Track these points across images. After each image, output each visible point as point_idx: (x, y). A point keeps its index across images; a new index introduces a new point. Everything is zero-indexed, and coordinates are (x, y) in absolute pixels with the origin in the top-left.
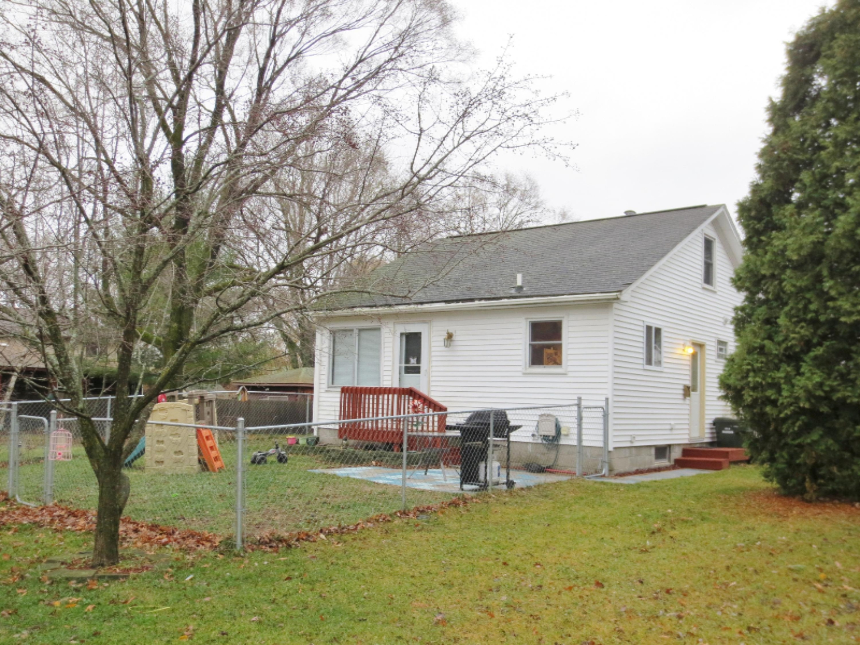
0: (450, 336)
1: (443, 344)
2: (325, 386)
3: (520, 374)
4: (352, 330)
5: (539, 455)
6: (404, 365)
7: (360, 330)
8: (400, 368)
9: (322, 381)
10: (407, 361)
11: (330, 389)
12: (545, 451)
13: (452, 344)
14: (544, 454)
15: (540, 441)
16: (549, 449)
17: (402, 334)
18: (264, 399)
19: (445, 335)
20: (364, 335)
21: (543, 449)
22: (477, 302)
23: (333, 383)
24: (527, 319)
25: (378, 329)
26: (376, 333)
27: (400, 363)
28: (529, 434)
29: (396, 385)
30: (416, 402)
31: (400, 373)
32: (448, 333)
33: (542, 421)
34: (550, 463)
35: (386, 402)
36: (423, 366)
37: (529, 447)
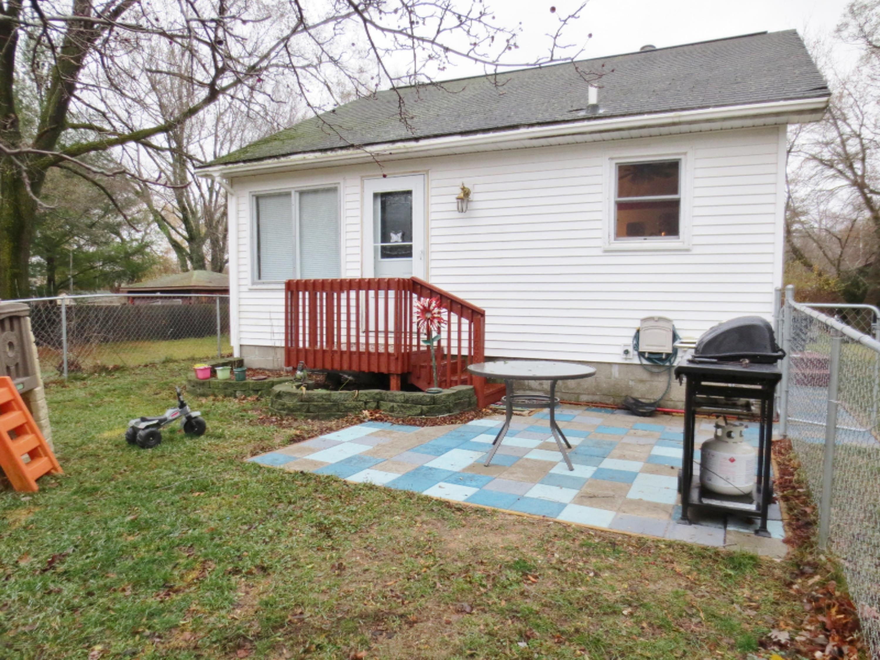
0: (466, 194)
1: (454, 207)
2: (247, 282)
3: (599, 252)
4: (288, 194)
5: (631, 383)
6: (380, 244)
7: (302, 193)
8: (375, 248)
9: (242, 275)
10: (385, 237)
11: (255, 287)
12: (645, 375)
13: (471, 206)
14: (642, 381)
15: (636, 361)
16: (652, 373)
17: (376, 195)
18: (155, 304)
19: (459, 192)
20: (308, 199)
21: (644, 375)
22: (522, 130)
23: (259, 277)
24: (611, 159)
25: (333, 190)
26: (329, 196)
27: (375, 241)
28: (621, 351)
29: (369, 274)
30: (425, 301)
31: (375, 258)
32: (463, 189)
33: (647, 328)
34: (657, 396)
35: (353, 303)
36: (417, 244)
37: (615, 370)
